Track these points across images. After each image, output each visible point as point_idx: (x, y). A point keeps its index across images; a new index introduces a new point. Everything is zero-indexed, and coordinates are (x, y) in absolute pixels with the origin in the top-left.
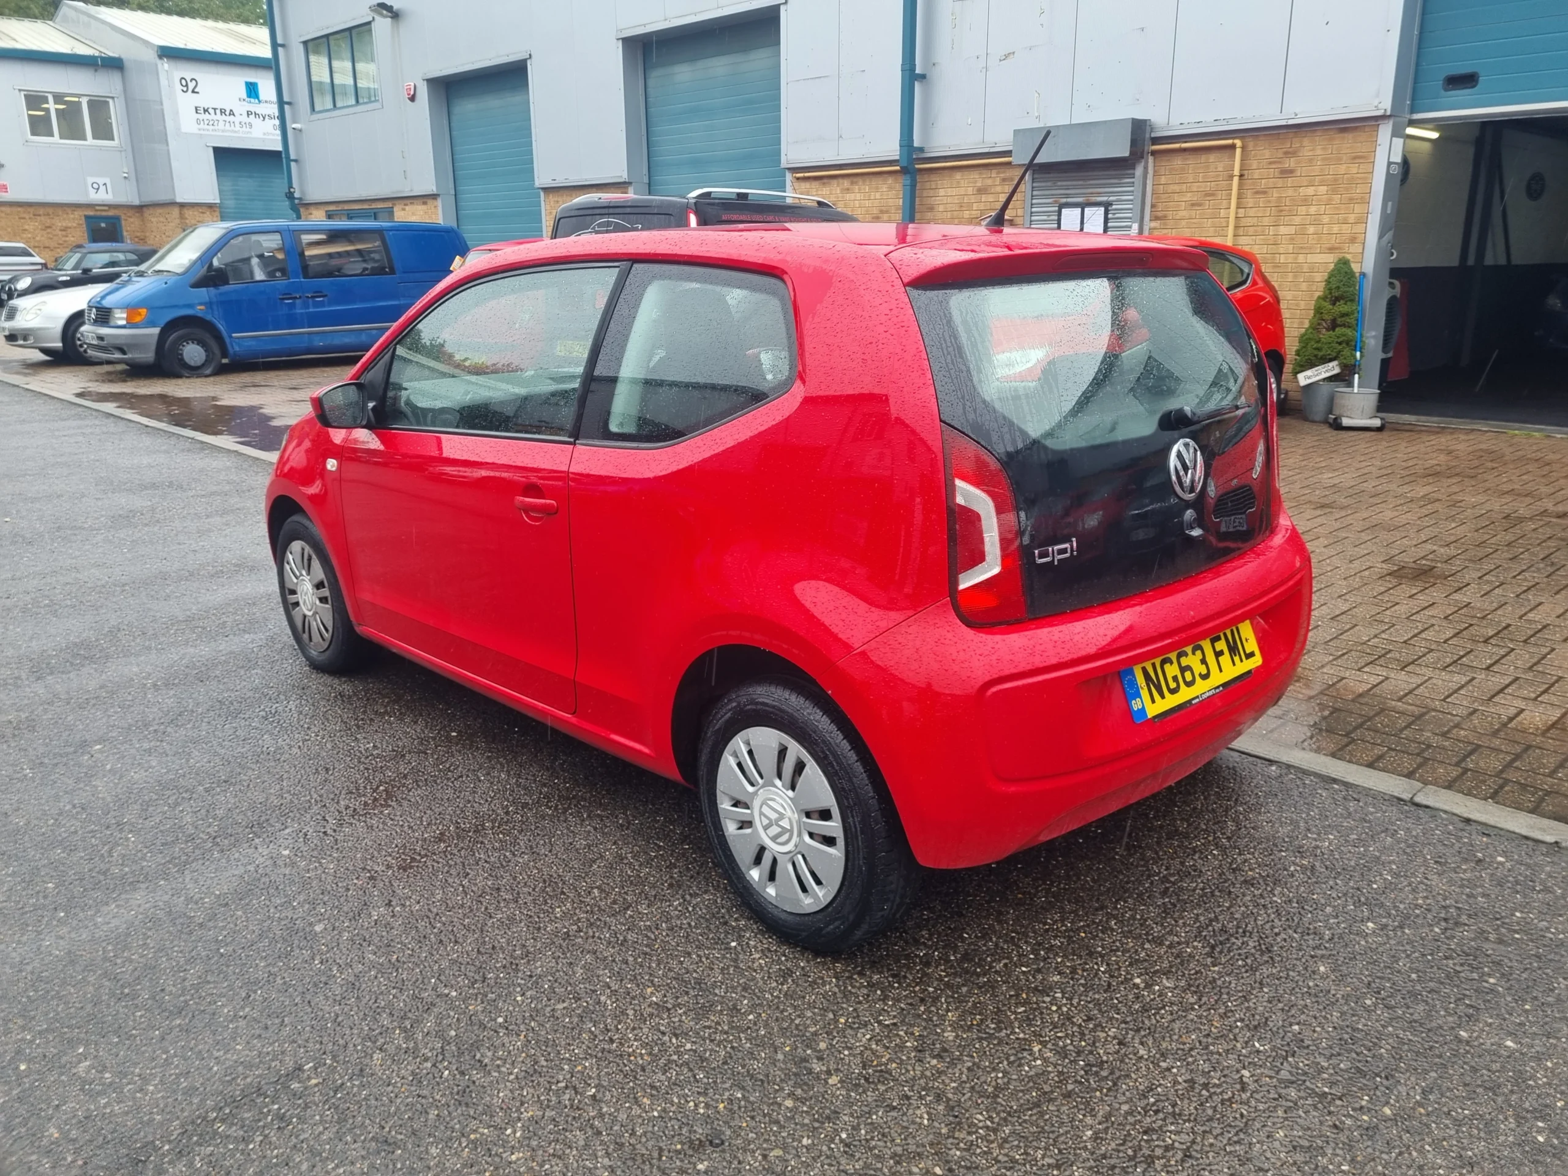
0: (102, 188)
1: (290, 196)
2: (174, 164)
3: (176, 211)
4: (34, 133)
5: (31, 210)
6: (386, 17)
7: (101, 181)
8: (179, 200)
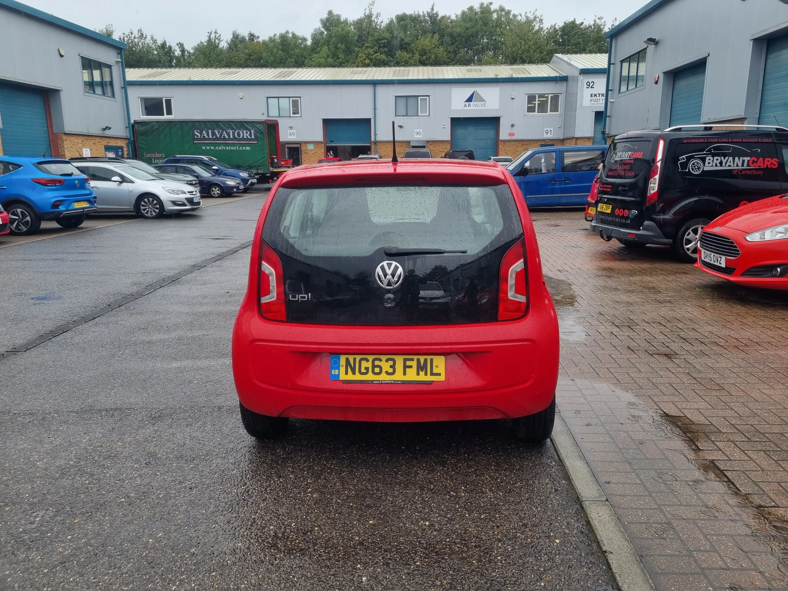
0: (549, 132)
1: (603, 133)
2: (577, 120)
3: (574, 141)
4: (527, 112)
5: (521, 143)
6: (652, 44)
7: (549, 129)
8: (576, 136)
